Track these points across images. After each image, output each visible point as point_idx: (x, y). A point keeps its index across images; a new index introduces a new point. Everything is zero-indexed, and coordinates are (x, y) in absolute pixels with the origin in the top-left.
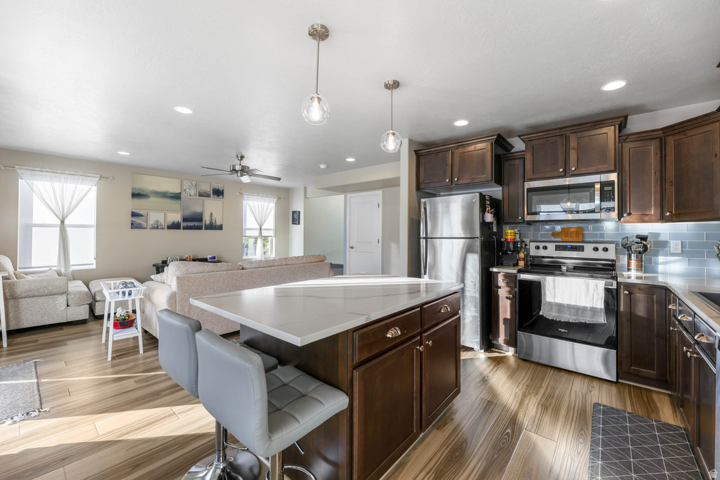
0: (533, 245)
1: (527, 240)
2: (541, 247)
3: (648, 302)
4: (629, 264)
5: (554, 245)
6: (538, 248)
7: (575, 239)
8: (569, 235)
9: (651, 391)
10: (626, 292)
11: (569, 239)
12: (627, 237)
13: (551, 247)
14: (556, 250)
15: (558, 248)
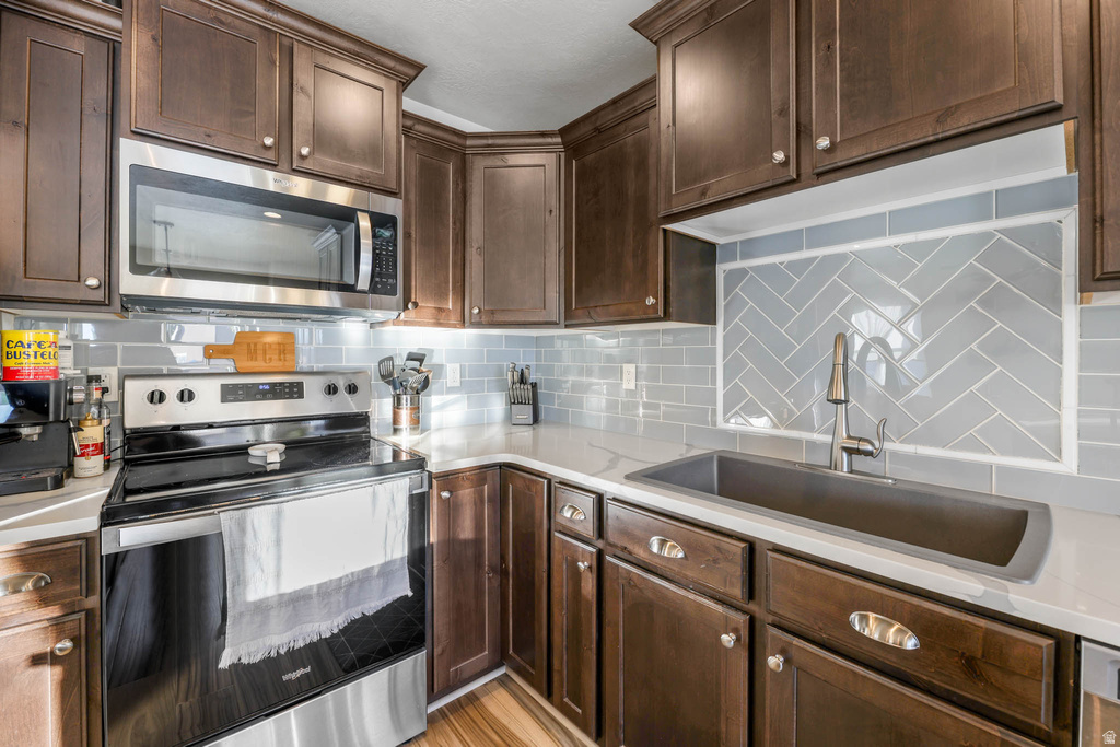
0: (137, 390)
1: (110, 375)
2: (172, 396)
3: (475, 504)
4: (395, 420)
5: (216, 384)
6: (157, 398)
7: (276, 365)
8: (260, 352)
9: (472, 698)
10: (445, 494)
11: (259, 365)
12: (391, 358)
13: (208, 391)
14: (224, 400)
15: (229, 394)
